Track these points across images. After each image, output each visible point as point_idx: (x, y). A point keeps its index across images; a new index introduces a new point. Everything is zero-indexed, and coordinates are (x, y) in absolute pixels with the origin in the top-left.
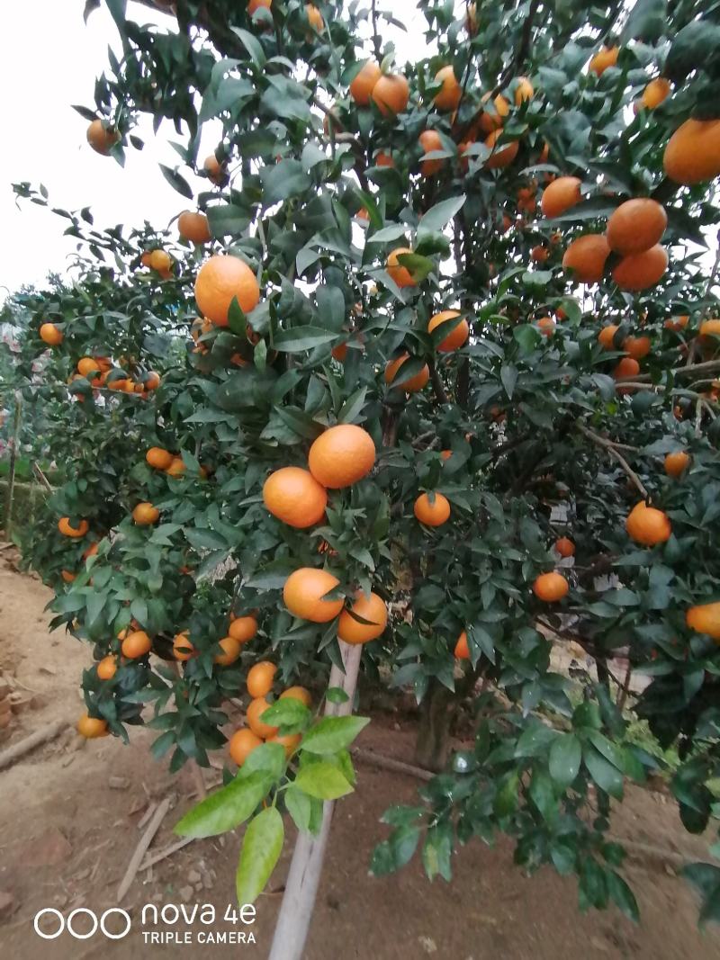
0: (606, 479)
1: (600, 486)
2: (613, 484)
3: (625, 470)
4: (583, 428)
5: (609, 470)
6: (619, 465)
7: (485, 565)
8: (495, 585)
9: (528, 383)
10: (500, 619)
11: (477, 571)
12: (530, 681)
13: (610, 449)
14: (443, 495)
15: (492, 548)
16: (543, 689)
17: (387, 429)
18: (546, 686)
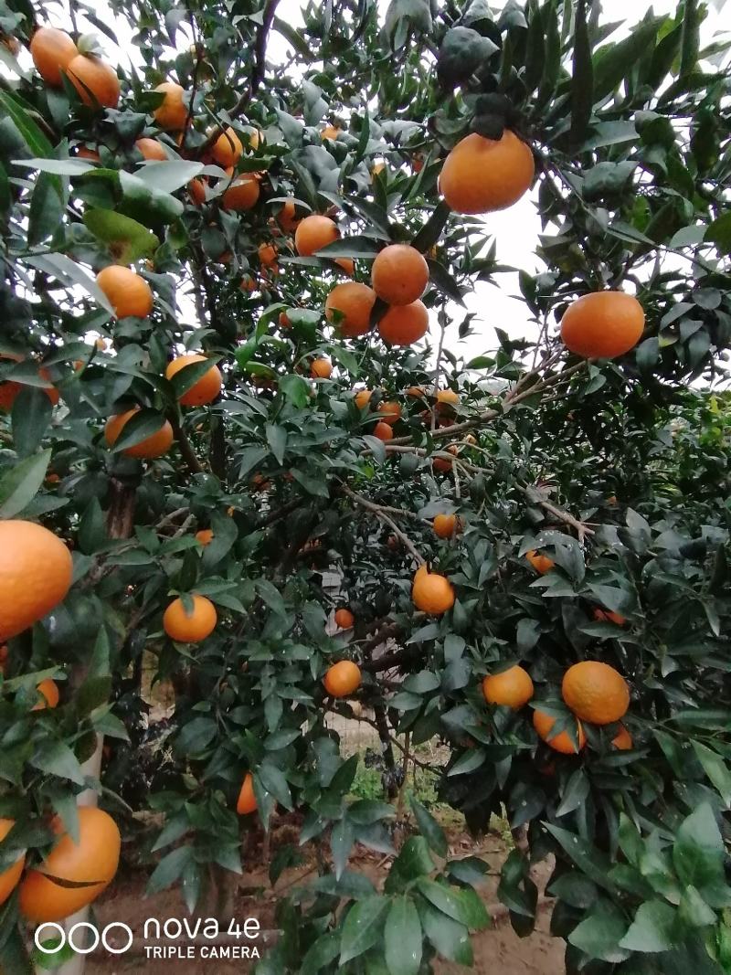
7: (268, 672)
8: (282, 696)
9: (299, 445)
10: (291, 741)
11: (258, 683)
12: (338, 822)
13: (380, 512)
14: (204, 596)
15: (274, 651)
16: (356, 826)
17: (117, 511)
18: (359, 822)
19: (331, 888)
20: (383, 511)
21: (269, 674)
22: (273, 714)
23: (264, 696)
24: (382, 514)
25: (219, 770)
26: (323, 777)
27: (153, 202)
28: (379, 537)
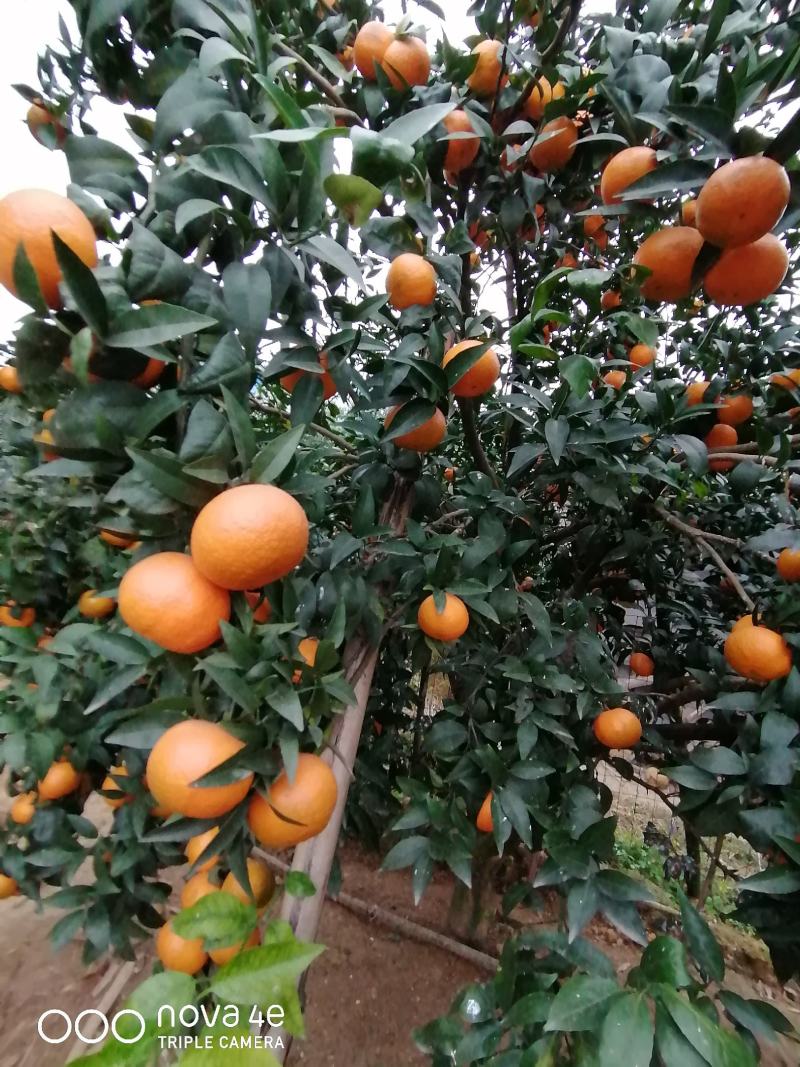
0: (693, 577)
1: (686, 587)
2: (703, 585)
3: (720, 569)
4: (663, 511)
5: (697, 566)
6: (710, 560)
7: (524, 695)
8: (538, 724)
9: (583, 443)
10: (543, 776)
11: (513, 704)
12: (581, 882)
13: (700, 539)
14: (458, 597)
15: (533, 673)
16: (601, 895)
17: (397, 503)
18: (605, 892)
19: (562, 948)
20: (705, 539)
21: (527, 697)
22: (526, 741)
23: (518, 719)
24: (704, 542)
25: (461, 776)
26: (574, 827)
27: (382, 154)
28: (708, 575)
